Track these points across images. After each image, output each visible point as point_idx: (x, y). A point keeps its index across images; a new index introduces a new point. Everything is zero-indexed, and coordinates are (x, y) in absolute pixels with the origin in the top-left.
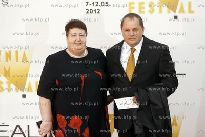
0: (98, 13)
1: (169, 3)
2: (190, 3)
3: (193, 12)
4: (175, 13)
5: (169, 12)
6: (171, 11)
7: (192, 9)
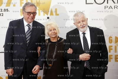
0: (2, 16)
1: (44, 9)
2: (56, 10)
3: (58, 15)
4: (48, 15)
5: (44, 15)
6: (45, 14)
7: (58, 13)
